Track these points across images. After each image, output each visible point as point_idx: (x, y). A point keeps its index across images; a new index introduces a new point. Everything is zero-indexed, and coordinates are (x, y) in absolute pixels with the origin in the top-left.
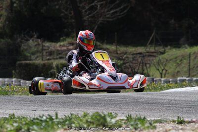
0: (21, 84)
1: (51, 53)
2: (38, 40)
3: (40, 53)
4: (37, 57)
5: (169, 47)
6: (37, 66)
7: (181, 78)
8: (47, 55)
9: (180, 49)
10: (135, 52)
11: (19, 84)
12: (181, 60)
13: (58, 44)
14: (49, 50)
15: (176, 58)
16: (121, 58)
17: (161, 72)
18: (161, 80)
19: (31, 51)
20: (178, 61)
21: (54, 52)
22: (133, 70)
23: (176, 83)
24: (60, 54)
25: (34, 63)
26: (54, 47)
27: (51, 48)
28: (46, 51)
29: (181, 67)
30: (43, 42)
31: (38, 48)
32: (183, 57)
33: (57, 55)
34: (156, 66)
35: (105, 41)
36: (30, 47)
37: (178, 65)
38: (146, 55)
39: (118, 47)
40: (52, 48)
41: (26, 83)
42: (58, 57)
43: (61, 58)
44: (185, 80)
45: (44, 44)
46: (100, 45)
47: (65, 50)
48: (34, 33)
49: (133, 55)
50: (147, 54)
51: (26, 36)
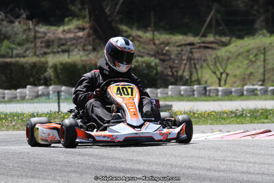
1: (48, 44)
2: (27, 21)
3: (32, 42)
4: (27, 49)
6: (22, 67)
7: (251, 87)
8: (42, 47)
9: (255, 37)
10: (183, 42)
12: (256, 55)
13: (61, 29)
14: (46, 38)
15: (248, 51)
16: (160, 51)
17: (219, 76)
18: (217, 91)
19: (17, 40)
20: (251, 57)
21: (53, 41)
22: (175, 74)
23: (242, 94)
24: (63, 45)
25: (18, 62)
26: (54, 34)
27: (48, 35)
28: (40, 40)
29: (256, 66)
30: (35, 25)
31: (28, 35)
32: (259, 50)
33: (59, 47)
34: (212, 67)
35: (136, 24)
36: (16, 34)
37: (252, 62)
38: (200, 47)
39: (156, 33)
40: (50, 36)
41: (4, 94)
42: (59, 49)
43: (64, 51)
44: (256, 89)
45: (37, 28)
46: (126, 31)
47: (71, 39)
48: (22, 11)
49: (179, 46)
50: (202, 45)
51: (9, 15)
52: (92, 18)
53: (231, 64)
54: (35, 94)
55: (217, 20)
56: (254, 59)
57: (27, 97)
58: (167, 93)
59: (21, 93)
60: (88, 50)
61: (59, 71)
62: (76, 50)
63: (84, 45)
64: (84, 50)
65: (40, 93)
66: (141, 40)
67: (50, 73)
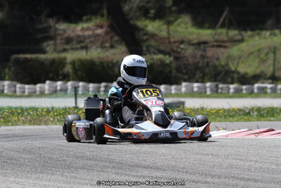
0: (18, 89)
1: (69, 40)
5: (249, 33)
6: (42, 63)
7: (261, 85)
8: (62, 44)
11: (13, 89)
12: (267, 54)
13: (80, 26)
14: (66, 35)
15: (259, 50)
18: (228, 88)
20: (262, 56)
21: (72, 39)
23: (252, 92)
24: (82, 42)
26: (73, 32)
27: (68, 32)
28: (60, 37)
29: (267, 65)
30: (56, 23)
33: (78, 43)
37: (263, 61)
38: (213, 46)
40: (70, 33)
41: (24, 88)
42: (78, 46)
43: (82, 48)
45: (57, 26)
47: (90, 36)
49: (193, 45)
50: (216, 43)
52: (110, 17)
53: (243, 62)
54: (54, 89)
55: (230, 20)
56: (265, 58)
57: (47, 92)
58: (180, 90)
59: (41, 88)
60: (105, 47)
61: (77, 67)
62: (94, 47)
63: (103, 43)
64: (102, 47)
65: (59, 88)
66: (157, 38)
67: (68, 69)
